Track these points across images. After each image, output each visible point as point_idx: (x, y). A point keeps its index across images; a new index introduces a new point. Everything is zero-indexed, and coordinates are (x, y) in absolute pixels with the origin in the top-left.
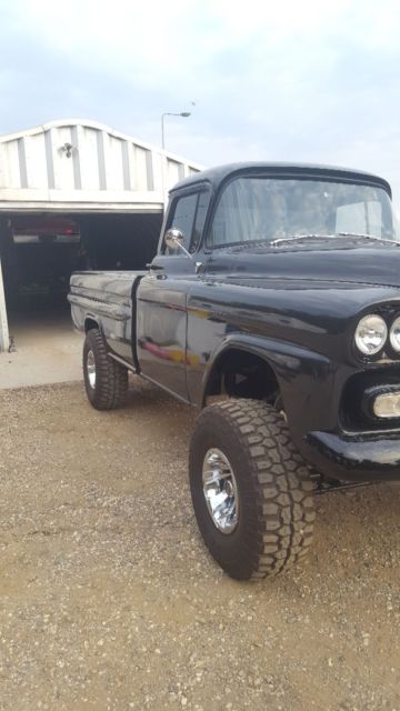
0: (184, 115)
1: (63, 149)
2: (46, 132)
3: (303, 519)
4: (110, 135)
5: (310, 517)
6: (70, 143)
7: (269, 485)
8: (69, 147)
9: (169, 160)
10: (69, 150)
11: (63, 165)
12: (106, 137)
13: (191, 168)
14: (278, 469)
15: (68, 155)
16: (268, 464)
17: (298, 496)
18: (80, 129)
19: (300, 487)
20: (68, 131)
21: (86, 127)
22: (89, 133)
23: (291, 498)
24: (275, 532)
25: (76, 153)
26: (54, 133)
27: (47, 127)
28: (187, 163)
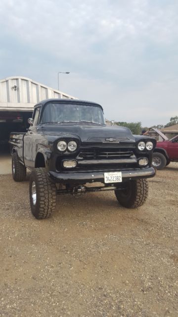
0: (67, 73)
1: (13, 88)
2: (7, 81)
3: (52, 198)
4: (32, 83)
5: (54, 197)
6: (16, 85)
7: (42, 188)
8: (15, 87)
9: (55, 92)
10: (16, 88)
11: (13, 93)
12: (30, 83)
13: (63, 95)
14: (45, 184)
15: (15, 90)
16: (43, 183)
17: (50, 191)
18: (20, 80)
19: (51, 189)
20: (15, 81)
21: (22, 79)
22: (24, 82)
23: (48, 191)
24: (43, 201)
25: (18, 89)
26: (10, 82)
27: (7, 79)
28: (62, 93)
